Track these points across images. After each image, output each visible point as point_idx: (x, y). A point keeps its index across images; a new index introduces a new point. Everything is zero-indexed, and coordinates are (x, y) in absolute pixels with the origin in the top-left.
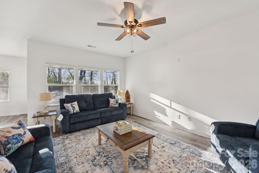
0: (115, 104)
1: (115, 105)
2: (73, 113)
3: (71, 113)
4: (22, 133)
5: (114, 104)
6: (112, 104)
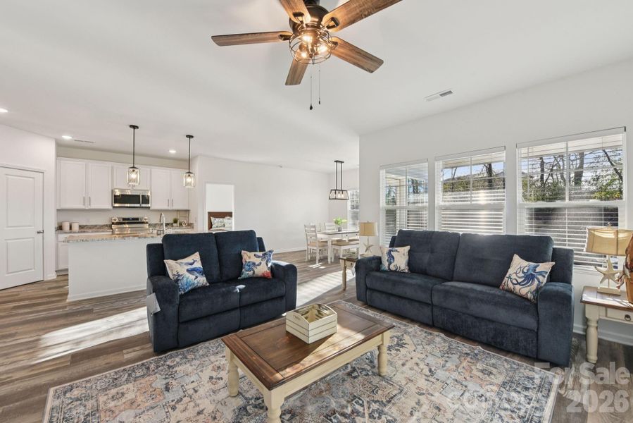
0: (518, 283)
1: (518, 287)
2: (387, 268)
3: (383, 268)
4: (257, 264)
5: (515, 282)
6: (510, 278)
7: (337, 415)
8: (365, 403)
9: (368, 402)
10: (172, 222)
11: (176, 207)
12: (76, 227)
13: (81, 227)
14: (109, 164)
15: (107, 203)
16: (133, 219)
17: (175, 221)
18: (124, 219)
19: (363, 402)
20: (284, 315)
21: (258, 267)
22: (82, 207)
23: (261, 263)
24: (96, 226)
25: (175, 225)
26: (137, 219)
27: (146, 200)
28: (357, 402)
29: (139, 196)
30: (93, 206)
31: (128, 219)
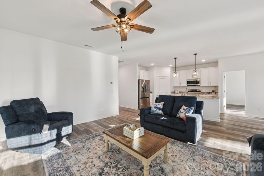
7: (117, 163)
8: (123, 172)
9: (124, 173)
10: (211, 91)
11: (212, 85)
12: (178, 92)
13: (180, 92)
14: (186, 71)
15: (185, 84)
16: (195, 90)
17: (213, 91)
18: (192, 90)
19: (124, 171)
20: (188, 143)
21: (181, 114)
22: (179, 86)
23: (183, 112)
24: (184, 92)
25: (213, 93)
26: (197, 90)
27: (198, 82)
28: (124, 169)
29: (195, 81)
30: (182, 85)
31: (193, 90)
